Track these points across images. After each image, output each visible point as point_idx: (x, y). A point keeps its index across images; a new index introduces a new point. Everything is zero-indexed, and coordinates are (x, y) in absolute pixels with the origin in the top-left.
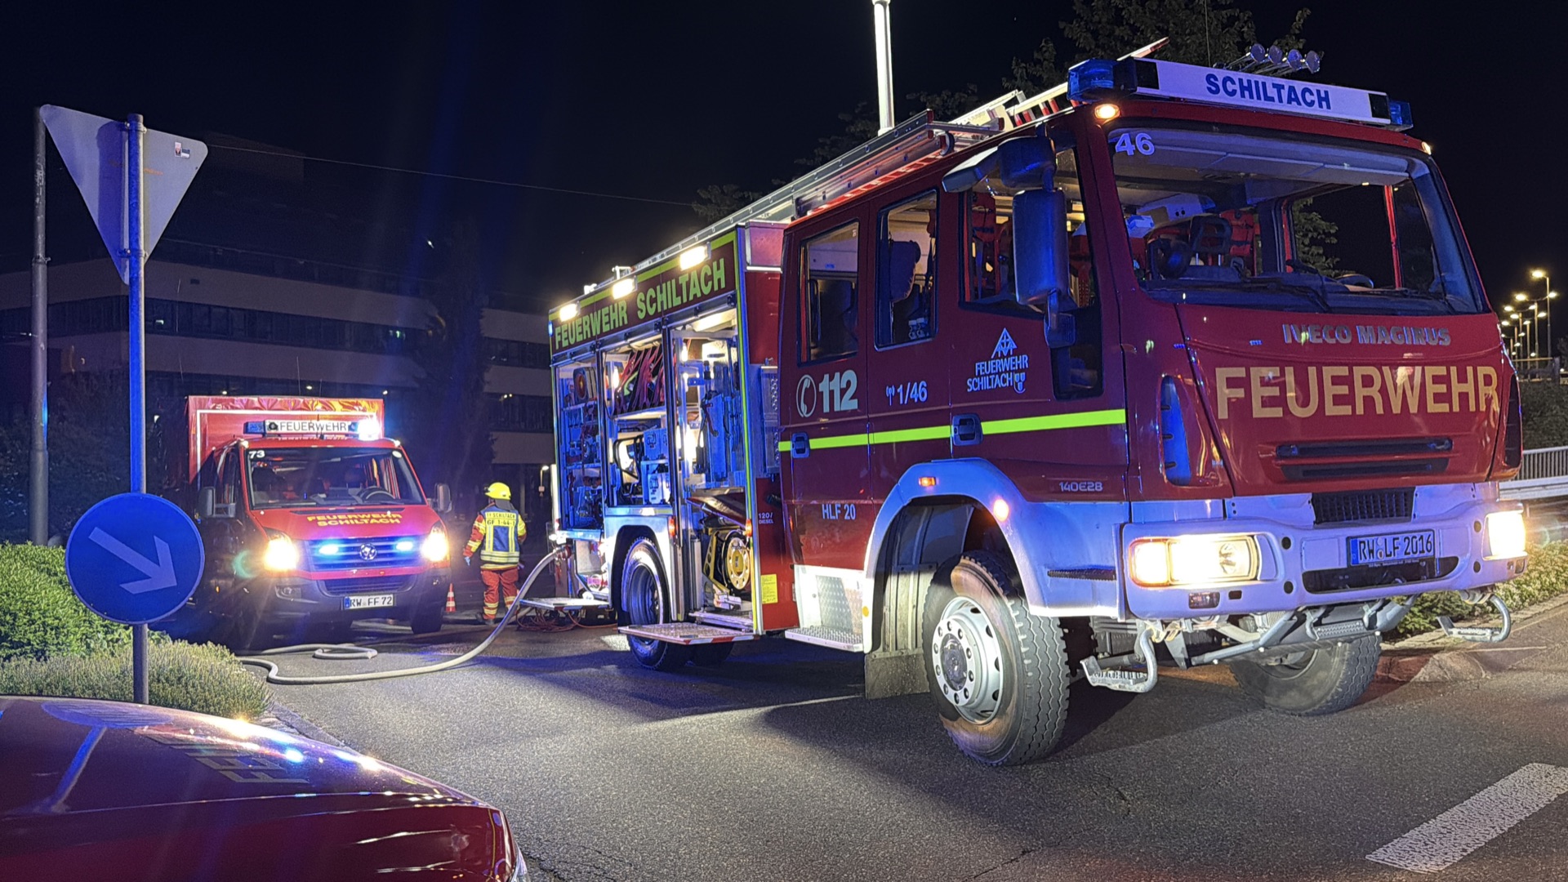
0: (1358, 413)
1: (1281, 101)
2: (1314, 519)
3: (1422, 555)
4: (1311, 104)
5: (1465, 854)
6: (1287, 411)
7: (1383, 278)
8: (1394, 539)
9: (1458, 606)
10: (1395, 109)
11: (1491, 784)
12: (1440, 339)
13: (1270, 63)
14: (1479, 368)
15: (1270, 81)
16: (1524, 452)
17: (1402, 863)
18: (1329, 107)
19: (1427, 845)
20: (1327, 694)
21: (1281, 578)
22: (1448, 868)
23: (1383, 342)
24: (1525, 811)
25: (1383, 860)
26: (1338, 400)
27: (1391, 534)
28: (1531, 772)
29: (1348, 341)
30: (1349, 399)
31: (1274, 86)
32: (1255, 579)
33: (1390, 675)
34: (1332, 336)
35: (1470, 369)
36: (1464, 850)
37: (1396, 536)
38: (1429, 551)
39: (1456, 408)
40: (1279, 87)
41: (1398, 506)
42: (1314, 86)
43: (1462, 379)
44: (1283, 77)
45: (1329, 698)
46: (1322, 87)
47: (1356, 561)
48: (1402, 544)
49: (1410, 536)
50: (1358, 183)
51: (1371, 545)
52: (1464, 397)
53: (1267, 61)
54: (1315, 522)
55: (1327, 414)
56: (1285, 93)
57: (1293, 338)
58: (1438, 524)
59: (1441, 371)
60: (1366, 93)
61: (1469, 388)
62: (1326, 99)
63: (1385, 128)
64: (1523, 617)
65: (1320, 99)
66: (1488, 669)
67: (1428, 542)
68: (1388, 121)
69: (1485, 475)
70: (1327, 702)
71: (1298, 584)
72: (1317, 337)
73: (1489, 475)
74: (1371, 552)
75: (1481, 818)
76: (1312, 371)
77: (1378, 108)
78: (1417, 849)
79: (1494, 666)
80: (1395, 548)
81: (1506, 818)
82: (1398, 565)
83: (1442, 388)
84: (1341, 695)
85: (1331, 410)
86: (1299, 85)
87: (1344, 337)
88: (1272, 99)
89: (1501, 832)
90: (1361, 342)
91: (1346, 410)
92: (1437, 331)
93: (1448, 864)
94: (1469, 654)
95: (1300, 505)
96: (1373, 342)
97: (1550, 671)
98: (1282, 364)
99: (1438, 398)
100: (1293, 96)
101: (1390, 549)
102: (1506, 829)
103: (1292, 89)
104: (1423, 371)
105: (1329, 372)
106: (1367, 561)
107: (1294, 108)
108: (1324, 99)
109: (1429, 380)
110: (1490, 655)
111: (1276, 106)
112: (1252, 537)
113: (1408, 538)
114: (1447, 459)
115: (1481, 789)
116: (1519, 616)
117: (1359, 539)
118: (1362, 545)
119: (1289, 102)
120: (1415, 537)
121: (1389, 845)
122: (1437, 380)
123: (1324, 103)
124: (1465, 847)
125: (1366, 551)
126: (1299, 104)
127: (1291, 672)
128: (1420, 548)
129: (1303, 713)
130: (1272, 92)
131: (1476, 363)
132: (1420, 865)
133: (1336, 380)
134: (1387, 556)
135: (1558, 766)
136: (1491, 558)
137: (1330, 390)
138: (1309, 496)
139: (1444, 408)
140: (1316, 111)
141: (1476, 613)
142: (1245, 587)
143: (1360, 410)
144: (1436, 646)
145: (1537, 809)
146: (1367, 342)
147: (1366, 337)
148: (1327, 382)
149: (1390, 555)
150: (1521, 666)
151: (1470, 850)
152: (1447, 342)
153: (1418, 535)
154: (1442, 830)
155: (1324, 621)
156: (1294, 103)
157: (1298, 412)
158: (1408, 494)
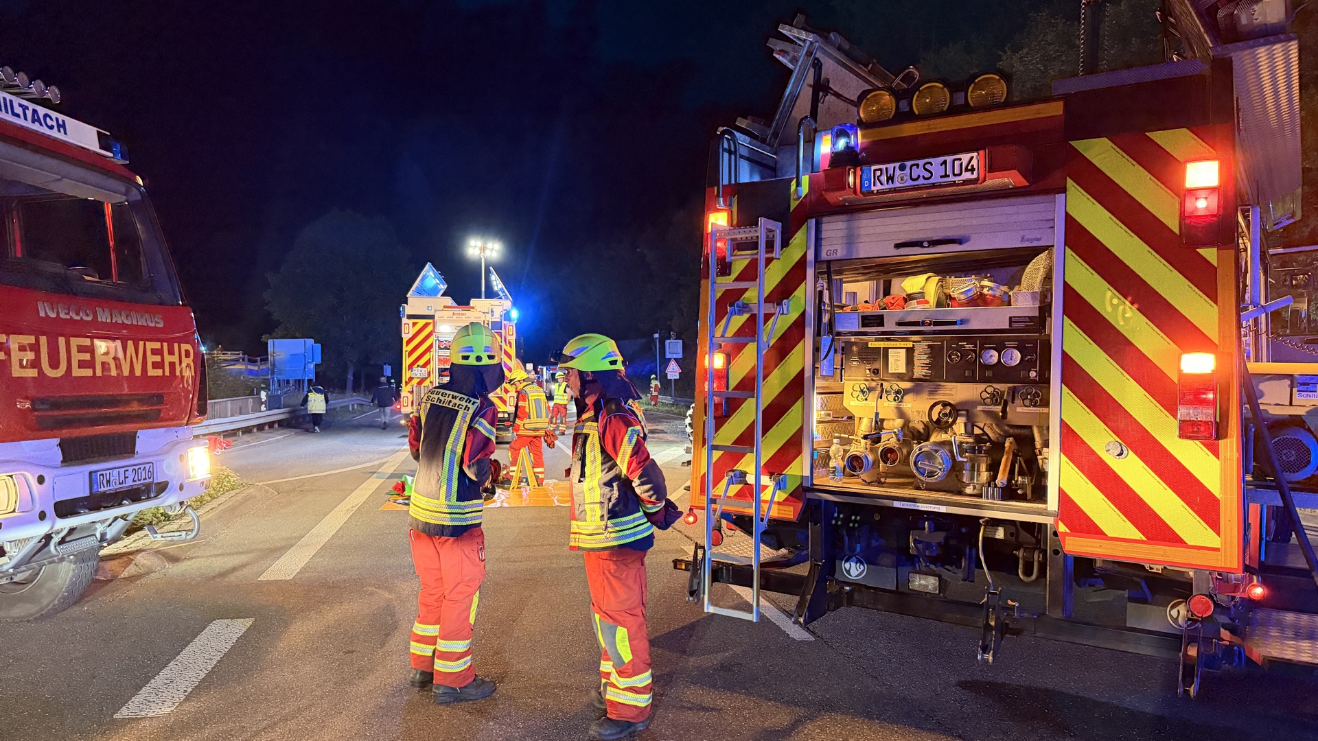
0: (97, 375)
1: (26, 119)
2: (62, 459)
3: (145, 481)
4: (51, 127)
5: (186, 694)
6: (41, 372)
7: (105, 274)
8: (125, 471)
9: (141, 519)
10: (117, 148)
11: (192, 641)
12: (156, 322)
13: (18, 86)
14: (182, 345)
15: (17, 101)
16: (209, 401)
17: (143, 713)
18: (65, 133)
19: (157, 695)
20: (55, 599)
21: (38, 510)
22: (177, 707)
23: (116, 322)
24: (219, 653)
25: (128, 715)
26: (82, 364)
27: (123, 467)
28: (217, 626)
29: (89, 318)
30: (90, 364)
31: (20, 105)
32: (14, 511)
33: (97, 577)
34: (78, 314)
35: (176, 345)
36: (185, 691)
37: (127, 468)
38: (149, 478)
39: (167, 373)
40: (25, 108)
41: (125, 446)
42: (54, 114)
43: (171, 352)
44: (28, 100)
45: (56, 602)
46: (61, 117)
47: (94, 490)
48: (130, 475)
49: (137, 467)
50: (84, 197)
51: (108, 477)
52: (172, 365)
53: (16, 83)
54: (62, 462)
55: (74, 375)
56: (29, 113)
57: (46, 313)
58: (155, 458)
59: (157, 345)
60: (95, 129)
61: (175, 359)
62: (64, 126)
63: (108, 159)
64: (187, 521)
65: (59, 126)
66: (170, 561)
67: (149, 471)
68: (111, 155)
69: (185, 422)
70: (54, 605)
71: (50, 511)
72: (66, 314)
73: (188, 421)
74: (108, 481)
75: (190, 665)
76: (62, 340)
77: (104, 142)
78: (151, 700)
79: (174, 559)
80: (126, 478)
81: (208, 661)
82: (128, 490)
83: (158, 358)
84: (64, 598)
85: (77, 372)
86: (42, 111)
87: (87, 315)
88: (18, 116)
89: (207, 672)
90: (99, 320)
91: (88, 372)
92: (155, 317)
93: (177, 704)
94: (156, 552)
95: (50, 447)
96: (109, 321)
97: (211, 556)
98: (37, 333)
99: (156, 365)
100: (36, 118)
101: (122, 478)
102: (210, 669)
103: (35, 111)
104: (145, 344)
105: (75, 342)
106: (106, 489)
107: (36, 127)
108: (62, 126)
109: (149, 353)
110: (169, 551)
111: (20, 122)
112: (11, 476)
113: (135, 469)
114: (160, 411)
115: (186, 646)
116: (183, 521)
117: (99, 473)
118: (102, 477)
119: (34, 121)
120: (140, 468)
121: (130, 703)
122: (154, 352)
123: (62, 130)
124: (185, 689)
125: (105, 482)
126: (41, 125)
127: (21, 586)
128: (143, 477)
129: (31, 618)
130: (18, 110)
131: (181, 341)
132: (157, 710)
133: (81, 349)
134: (120, 484)
135: (232, 618)
136: (191, 480)
137: (76, 357)
138: (57, 441)
139: (159, 372)
140: (54, 133)
141: (154, 522)
142: (6, 519)
143: (99, 373)
144: (130, 550)
145: (226, 650)
146: (104, 320)
147: (104, 317)
148: (74, 350)
149: (122, 483)
150: (191, 556)
151: (189, 690)
152: (161, 325)
153: (142, 467)
154: (166, 681)
155: (68, 539)
156: (37, 124)
157: (51, 373)
158: (132, 438)
